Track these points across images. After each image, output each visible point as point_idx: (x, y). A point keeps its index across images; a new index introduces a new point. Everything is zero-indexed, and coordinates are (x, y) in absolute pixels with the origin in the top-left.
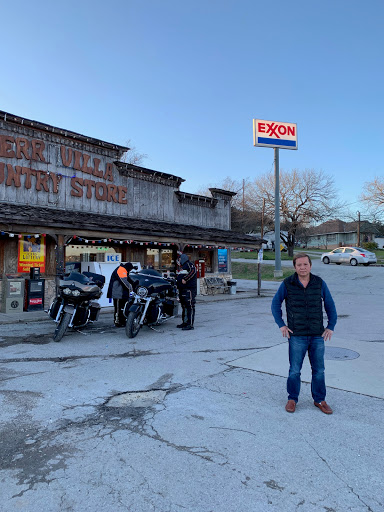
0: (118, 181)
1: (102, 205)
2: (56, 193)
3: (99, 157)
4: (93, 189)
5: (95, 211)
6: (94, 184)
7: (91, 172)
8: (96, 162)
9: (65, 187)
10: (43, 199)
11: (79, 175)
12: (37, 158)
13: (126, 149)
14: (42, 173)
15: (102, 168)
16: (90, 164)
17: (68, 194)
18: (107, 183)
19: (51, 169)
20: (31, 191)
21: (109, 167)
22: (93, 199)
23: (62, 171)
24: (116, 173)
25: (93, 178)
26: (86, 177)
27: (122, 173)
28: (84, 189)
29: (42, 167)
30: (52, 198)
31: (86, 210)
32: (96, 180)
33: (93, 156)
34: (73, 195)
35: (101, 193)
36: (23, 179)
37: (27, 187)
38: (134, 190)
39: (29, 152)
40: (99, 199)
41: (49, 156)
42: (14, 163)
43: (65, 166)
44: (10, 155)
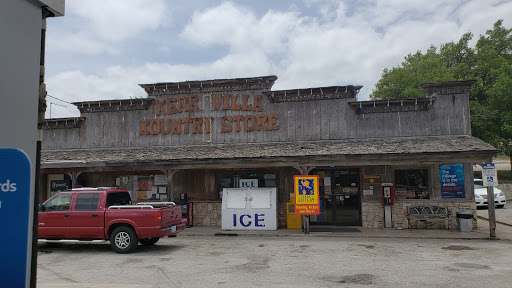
0: (269, 109)
1: (252, 136)
2: (209, 132)
3: (248, 93)
4: (242, 124)
5: (244, 141)
6: (242, 119)
7: (240, 109)
8: (245, 98)
9: (216, 127)
11: (230, 114)
12: (193, 109)
13: (274, 78)
14: (197, 119)
15: (251, 102)
16: (240, 102)
17: (219, 131)
18: (256, 114)
19: (206, 115)
20: (189, 135)
21: (258, 99)
22: (242, 132)
23: (214, 114)
24: (265, 103)
25: (241, 113)
26: (236, 113)
27: (273, 101)
28: (234, 125)
29: (197, 115)
32: (244, 114)
33: (241, 94)
34: (224, 132)
35: (250, 125)
36: (183, 127)
37: (187, 133)
38: (287, 114)
39: (187, 106)
40: (249, 131)
41: (202, 104)
42: (177, 117)
43: (216, 110)
44: (174, 111)
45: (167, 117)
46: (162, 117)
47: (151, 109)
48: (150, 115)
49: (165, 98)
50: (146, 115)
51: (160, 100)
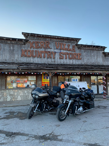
0: (77, 51)
1: (71, 61)
2: (54, 58)
3: (70, 44)
4: (67, 56)
5: (68, 63)
6: (68, 54)
7: (67, 50)
8: (69, 46)
9: (57, 56)
10: (50, 61)
11: (62, 51)
12: (47, 47)
13: (80, 39)
14: (49, 52)
15: (71, 47)
16: (66, 47)
17: (58, 58)
18: (73, 53)
19: (52, 50)
20: (46, 59)
21: (73, 47)
22: (68, 59)
23: (56, 51)
24: (76, 48)
25: (67, 52)
26: (65, 51)
27: (79, 48)
28: (64, 56)
29: (49, 50)
30: (53, 60)
31: (65, 63)
32: (69, 52)
33: (67, 44)
34: (60, 58)
35: (71, 57)
36: (43, 55)
37: (44, 57)
38: (84, 54)
39: (44, 46)
40: (70, 59)
42: (40, 50)
43: (57, 49)
44: (38, 47)
45: (35, 50)
46: (32, 49)
47: (27, 45)
48: (26, 47)
49: (34, 41)
50: (24, 47)
51: (32, 41)
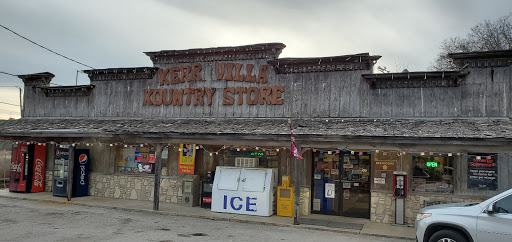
0: (274, 81)
1: (254, 110)
2: (210, 105)
3: (253, 62)
5: (246, 115)
6: (246, 91)
7: (243, 79)
8: (250, 68)
9: (218, 99)
11: (231, 84)
12: (196, 79)
14: (199, 90)
15: (256, 72)
16: (244, 72)
17: (221, 104)
18: (260, 86)
19: (208, 85)
20: (191, 107)
21: (264, 69)
22: (244, 106)
23: (216, 85)
26: (239, 84)
27: (277, 72)
28: (236, 97)
29: (199, 85)
30: (207, 109)
31: (237, 116)
32: (247, 85)
33: (245, 63)
34: (225, 105)
35: (253, 98)
36: (185, 98)
37: (188, 104)
39: (190, 76)
40: (252, 104)
41: (205, 74)
42: (180, 87)
43: (219, 80)
44: (177, 81)
45: (171, 87)
46: (165, 87)
47: (155, 78)
48: (154, 84)
49: (170, 66)
50: (150, 84)
51: (164, 69)
